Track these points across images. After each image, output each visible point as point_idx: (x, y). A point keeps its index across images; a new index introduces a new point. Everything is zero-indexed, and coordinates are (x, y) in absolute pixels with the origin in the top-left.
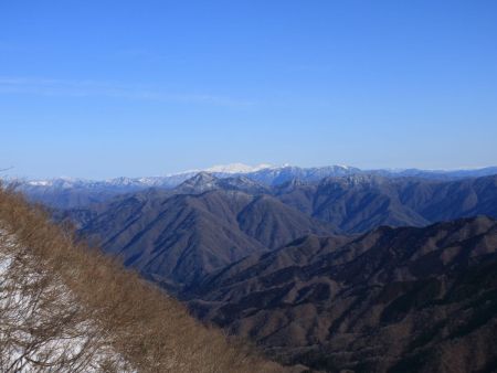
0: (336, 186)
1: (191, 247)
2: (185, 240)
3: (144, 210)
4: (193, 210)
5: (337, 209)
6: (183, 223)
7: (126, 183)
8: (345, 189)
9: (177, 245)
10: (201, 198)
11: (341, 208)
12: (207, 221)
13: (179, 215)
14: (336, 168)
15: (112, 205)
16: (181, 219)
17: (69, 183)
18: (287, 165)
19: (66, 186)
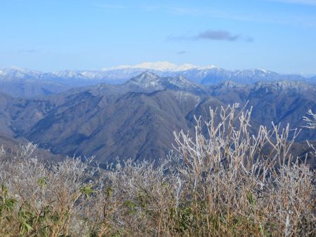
0: (267, 91)
1: (149, 143)
2: (143, 136)
3: (100, 104)
4: (149, 108)
5: (269, 111)
6: (140, 119)
7: (70, 75)
8: (275, 94)
9: (136, 140)
10: (154, 97)
11: (272, 110)
12: (162, 119)
13: (136, 112)
14: (257, 71)
15: (69, 97)
16: (138, 116)
17: (21, 73)
18: (213, 66)
19: (19, 75)
